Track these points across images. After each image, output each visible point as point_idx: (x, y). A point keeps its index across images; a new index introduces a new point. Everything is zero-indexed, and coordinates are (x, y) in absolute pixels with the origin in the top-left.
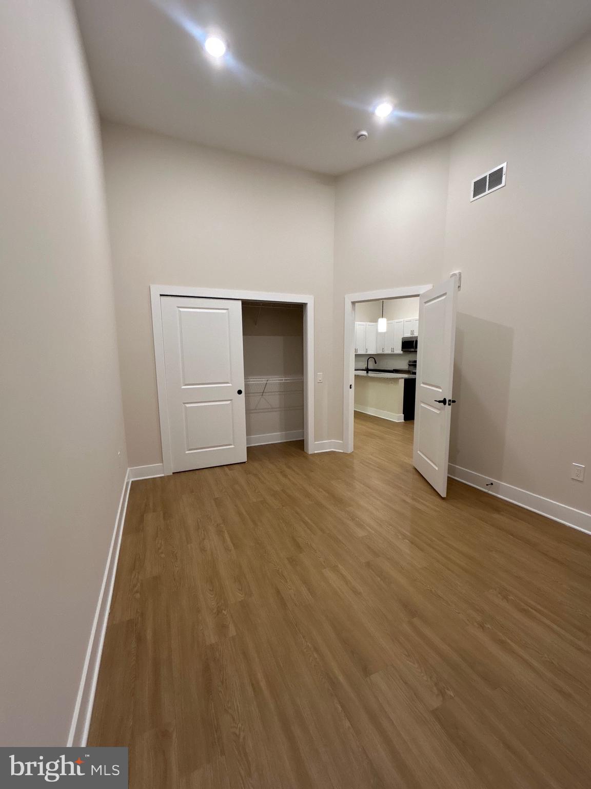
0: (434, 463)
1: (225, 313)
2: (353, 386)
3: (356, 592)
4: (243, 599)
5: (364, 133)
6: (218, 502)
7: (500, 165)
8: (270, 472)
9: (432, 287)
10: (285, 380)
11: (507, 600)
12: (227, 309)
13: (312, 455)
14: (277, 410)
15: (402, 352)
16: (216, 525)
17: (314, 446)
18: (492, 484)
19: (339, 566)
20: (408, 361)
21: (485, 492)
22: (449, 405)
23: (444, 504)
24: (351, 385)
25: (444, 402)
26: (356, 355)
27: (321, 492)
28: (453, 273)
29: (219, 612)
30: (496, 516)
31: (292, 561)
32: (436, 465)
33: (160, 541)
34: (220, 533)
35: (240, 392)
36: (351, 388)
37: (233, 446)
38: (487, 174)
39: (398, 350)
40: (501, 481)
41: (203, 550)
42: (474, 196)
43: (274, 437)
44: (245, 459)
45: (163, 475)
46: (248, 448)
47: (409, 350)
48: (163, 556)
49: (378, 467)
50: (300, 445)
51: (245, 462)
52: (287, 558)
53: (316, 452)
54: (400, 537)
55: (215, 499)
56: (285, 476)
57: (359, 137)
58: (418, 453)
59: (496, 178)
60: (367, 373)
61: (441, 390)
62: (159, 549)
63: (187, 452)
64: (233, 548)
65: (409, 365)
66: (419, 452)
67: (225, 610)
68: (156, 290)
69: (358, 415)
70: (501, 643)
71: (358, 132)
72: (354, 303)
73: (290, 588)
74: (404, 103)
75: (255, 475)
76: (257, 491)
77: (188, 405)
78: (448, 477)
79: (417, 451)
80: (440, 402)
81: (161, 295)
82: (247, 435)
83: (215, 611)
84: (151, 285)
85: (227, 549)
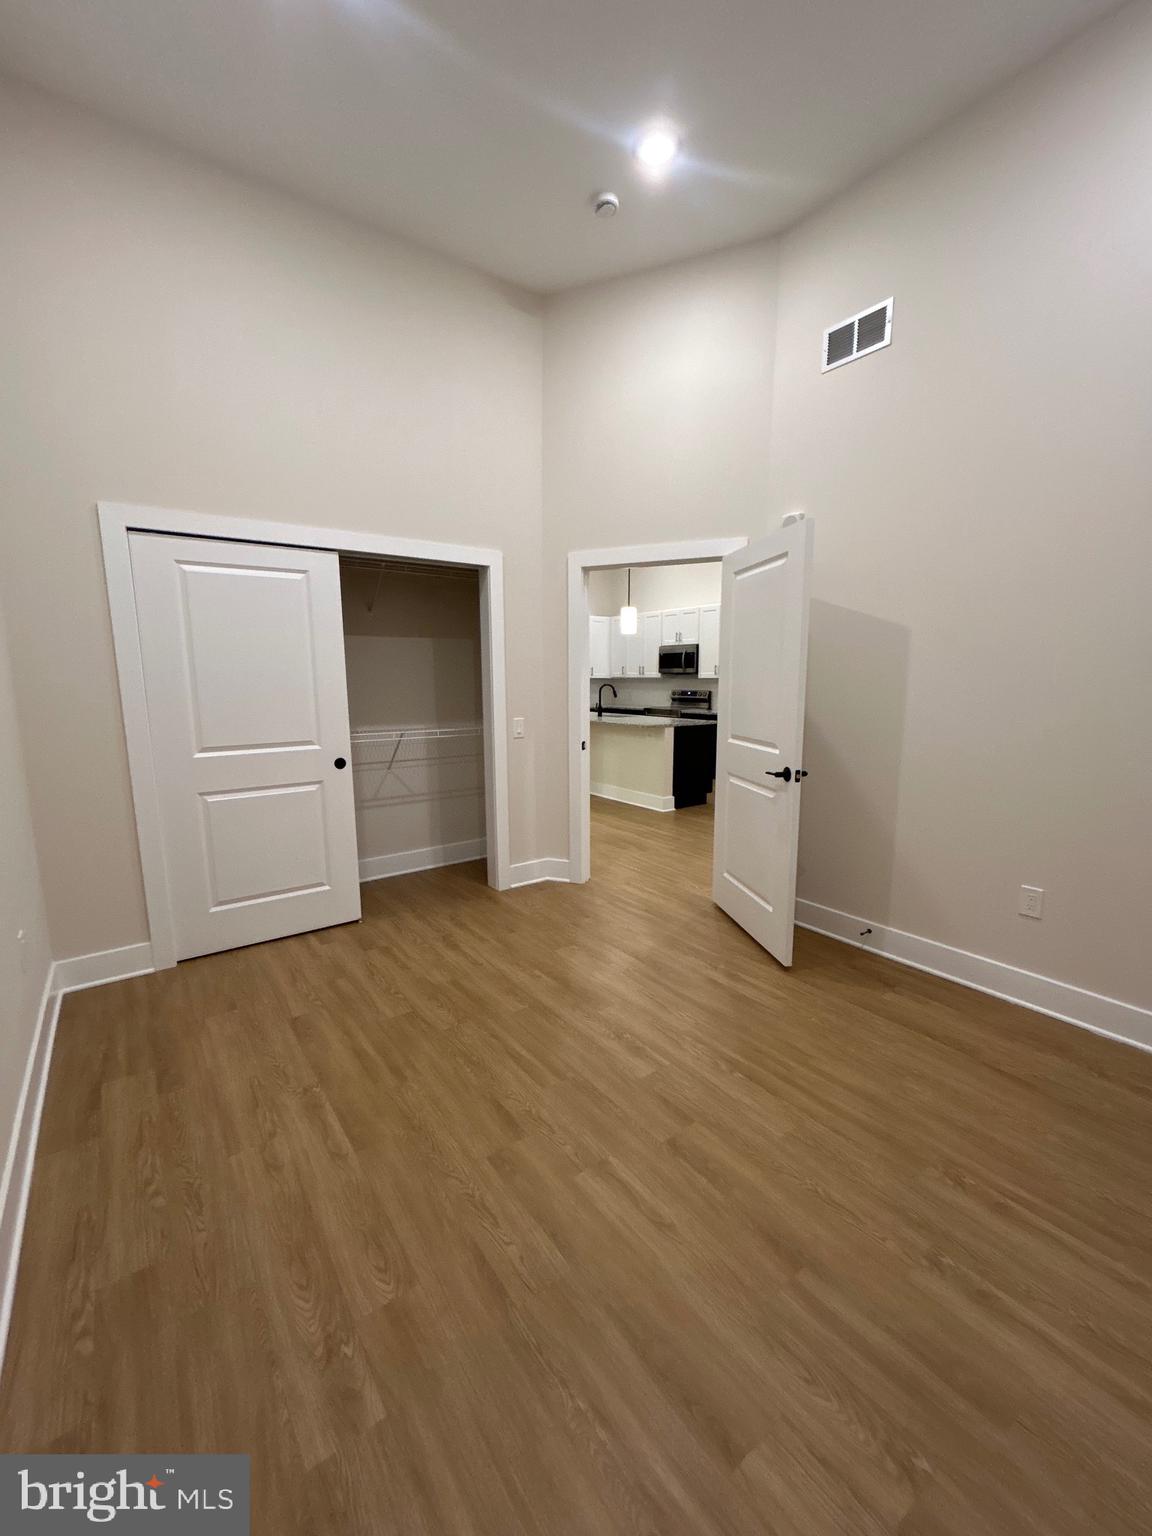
0: (763, 898)
1: (299, 581)
2: (587, 745)
3: (661, 1225)
4: (390, 1297)
5: (612, 197)
6: (301, 1028)
7: (880, 301)
8: (419, 940)
9: (746, 544)
10: (441, 733)
11: (963, 1188)
12: (304, 572)
13: (510, 892)
14: (425, 798)
15: (659, 675)
16: (301, 1090)
17: (510, 872)
18: (869, 931)
19: (611, 1159)
20: (670, 692)
21: (858, 949)
22: (797, 780)
23: (789, 980)
24: (583, 743)
25: (786, 774)
26: (591, 680)
27: (539, 977)
28: (789, 515)
29: (330, 1353)
30: (889, 996)
31: (500, 1161)
32: (768, 903)
33: (150, 1157)
34: (313, 1109)
35: (340, 763)
36: (583, 749)
37: (327, 888)
38: (855, 319)
39: (653, 670)
40: (887, 925)
41: (272, 1167)
42: (830, 362)
43: (420, 858)
44: (357, 914)
45: (151, 970)
46: (363, 886)
47: (676, 670)
48: (160, 1201)
49: (646, 911)
50: (479, 870)
51: (357, 921)
52: (489, 1159)
53: (513, 886)
54: (724, 1067)
55: (294, 1022)
56: (454, 947)
57: (601, 205)
58: (725, 878)
59: (873, 327)
60: (600, 715)
61: (777, 752)
62: (148, 1183)
63: (214, 910)
64: (351, 1150)
65: (674, 700)
66: (726, 875)
67: (347, 1344)
68: (114, 517)
69: (597, 804)
70: (981, 1298)
71: (597, 194)
72: (586, 570)
73: (509, 1241)
74: (698, 141)
75: (386, 951)
76: (392, 991)
77: (210, 799)
78: (796, 927)
79: (722, 873)
80: (777, 775)
81: (129, 529)
82: (359, 859)
83: (320, 1351)
84: (98, 502)
85: (337, 1155)
